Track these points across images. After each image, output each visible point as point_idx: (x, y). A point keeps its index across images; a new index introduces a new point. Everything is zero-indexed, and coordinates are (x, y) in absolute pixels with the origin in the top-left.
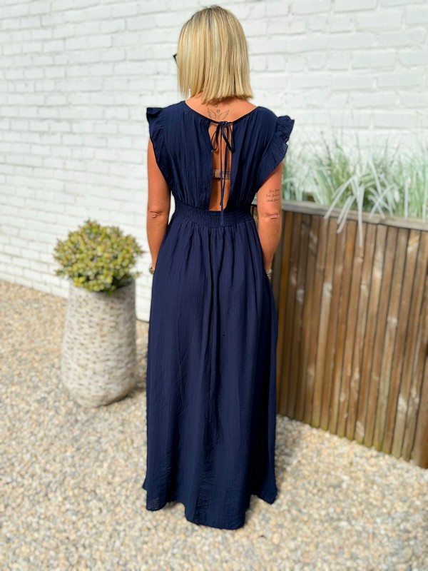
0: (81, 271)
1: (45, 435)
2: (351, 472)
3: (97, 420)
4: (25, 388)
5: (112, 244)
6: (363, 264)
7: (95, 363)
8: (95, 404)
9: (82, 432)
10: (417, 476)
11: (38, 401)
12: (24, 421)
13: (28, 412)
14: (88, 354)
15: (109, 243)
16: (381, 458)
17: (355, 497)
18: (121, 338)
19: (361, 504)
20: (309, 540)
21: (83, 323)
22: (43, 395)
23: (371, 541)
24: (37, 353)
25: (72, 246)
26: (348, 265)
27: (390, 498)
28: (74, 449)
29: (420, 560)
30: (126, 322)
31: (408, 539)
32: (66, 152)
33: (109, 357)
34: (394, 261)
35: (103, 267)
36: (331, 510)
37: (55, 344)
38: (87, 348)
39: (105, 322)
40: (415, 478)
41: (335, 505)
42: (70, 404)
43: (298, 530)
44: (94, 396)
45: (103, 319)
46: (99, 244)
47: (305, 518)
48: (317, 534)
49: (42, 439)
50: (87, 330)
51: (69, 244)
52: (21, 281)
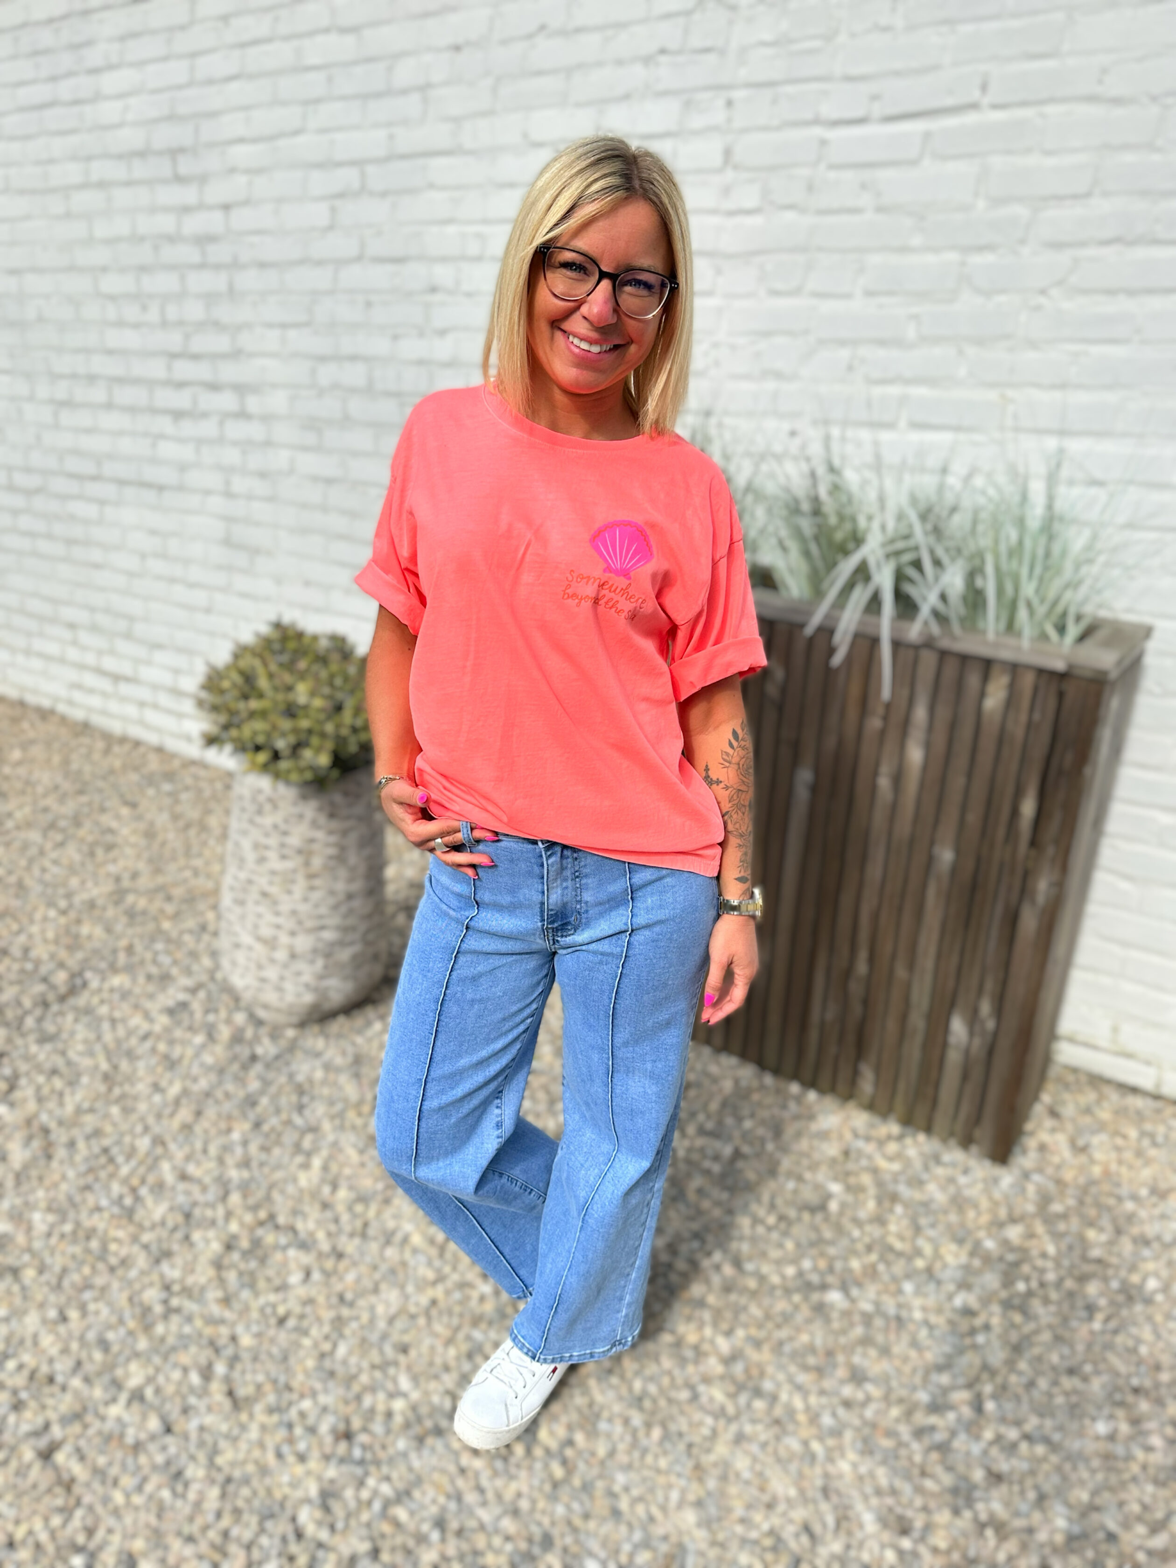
0: (260, 739)
1: (185, 1092)
2: (848, 1174)
3: (299, 1055)
4: (141, 980)
5: (332, 677)
6: (883, 732)
7: (293, 934)
8: (295, 1020)
9: (266, 1083)
10: (985, 1180)
11: (171, 1012)
12: (138, 1058)
13: (145, 1037)
14: (277, 914)
15: (324, 674)
16: (908, 1141)
17: (856, 1233)
18: (351, 880)
19: (869, 1249)
20: (762, 1334)
21: (267, 847)
22: (182, 996)
23: (892, 1337)
24: (169, 898)
25: (239, 679)
26: (851, 733)
27: (931, 1233)
28: (247, 1126)
29: (999, 1380)
30: (361, 846)
31: (973, 1332)
32: (232, 456)
33: (323, 922)
34: (953, 726)
35: (310, 732)
36: (807, 1264)
37: (209, 876)
38: (276, 903)
39: (316, 847)
40: (980, 1186)
41: (814, 1252)
42: (240, 1018)
43: (738, 1310)
44: (291, 1004)
45: (312, 841)
46: (302, 676)
47: (752, 1284)
48: (779, 1319)
49: (177, 1102)
50: (275, 863)
51: (234, 675)
52: (135, 732)
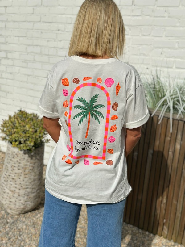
0: (17, 139)
3: (18, 221)
5: (34, 124)
6: (170, 141)
7: (20, 189)
8: (18, 213)
9: (11, 229)
14: (16, 184)
15: (32, 123)
18: (35, 176)
21: (15, 167)
25: (11, 124)
26: (162, 141)
30: (38, 167)
33: (28, 186)
35: (29, 137)
38: (16, 181)
39: (27, 166)
42: (3, 212)
44: (17, 208)
45: (26, 165)
46: (27, 124)
50: (16, 171)
51: (10, 123)
